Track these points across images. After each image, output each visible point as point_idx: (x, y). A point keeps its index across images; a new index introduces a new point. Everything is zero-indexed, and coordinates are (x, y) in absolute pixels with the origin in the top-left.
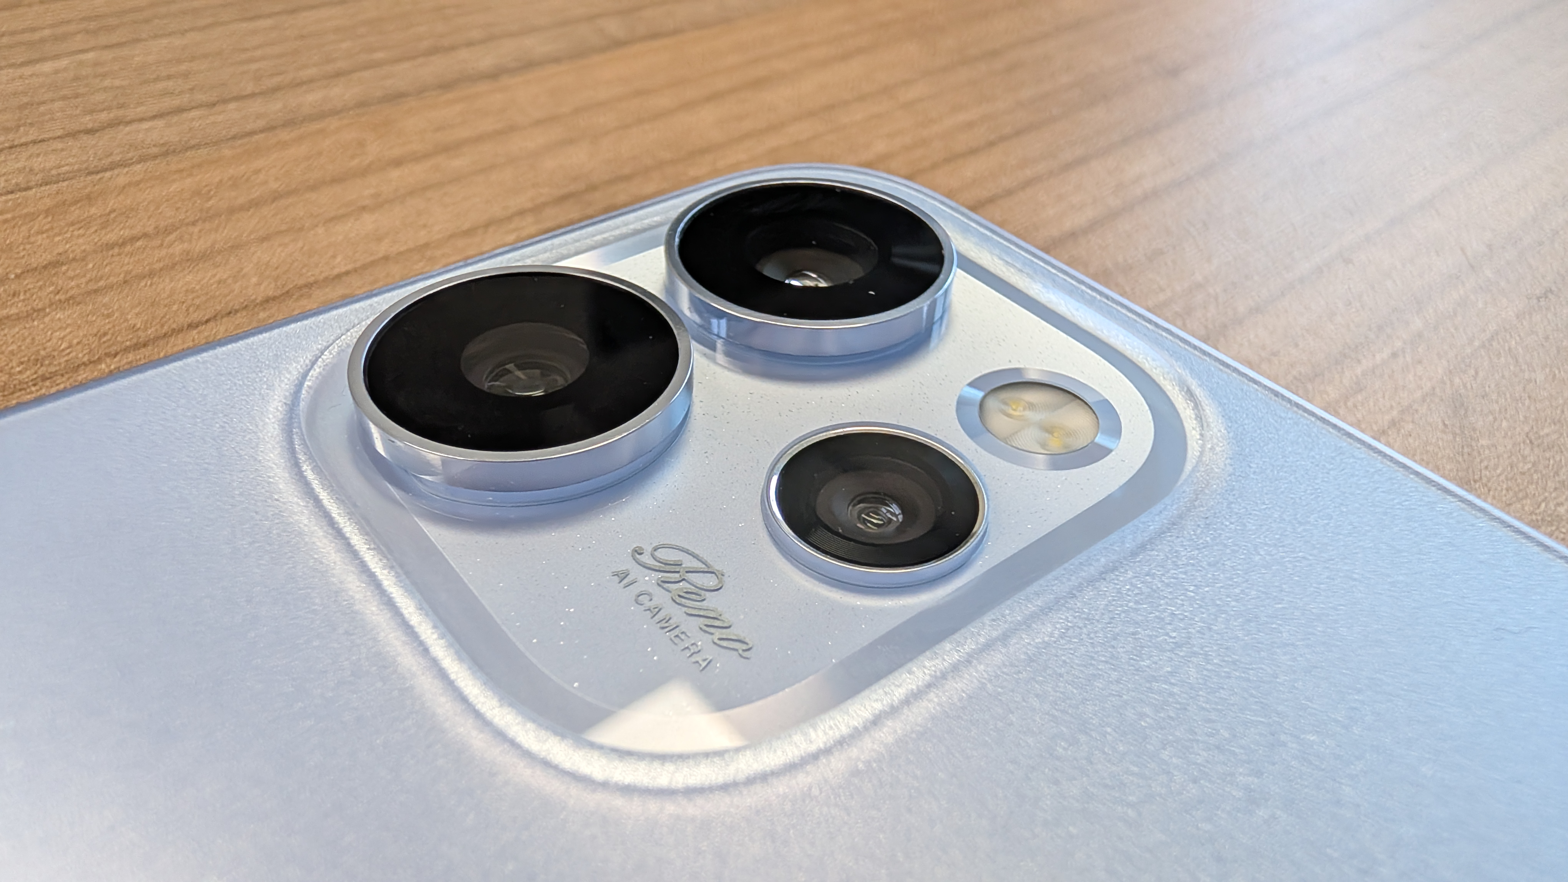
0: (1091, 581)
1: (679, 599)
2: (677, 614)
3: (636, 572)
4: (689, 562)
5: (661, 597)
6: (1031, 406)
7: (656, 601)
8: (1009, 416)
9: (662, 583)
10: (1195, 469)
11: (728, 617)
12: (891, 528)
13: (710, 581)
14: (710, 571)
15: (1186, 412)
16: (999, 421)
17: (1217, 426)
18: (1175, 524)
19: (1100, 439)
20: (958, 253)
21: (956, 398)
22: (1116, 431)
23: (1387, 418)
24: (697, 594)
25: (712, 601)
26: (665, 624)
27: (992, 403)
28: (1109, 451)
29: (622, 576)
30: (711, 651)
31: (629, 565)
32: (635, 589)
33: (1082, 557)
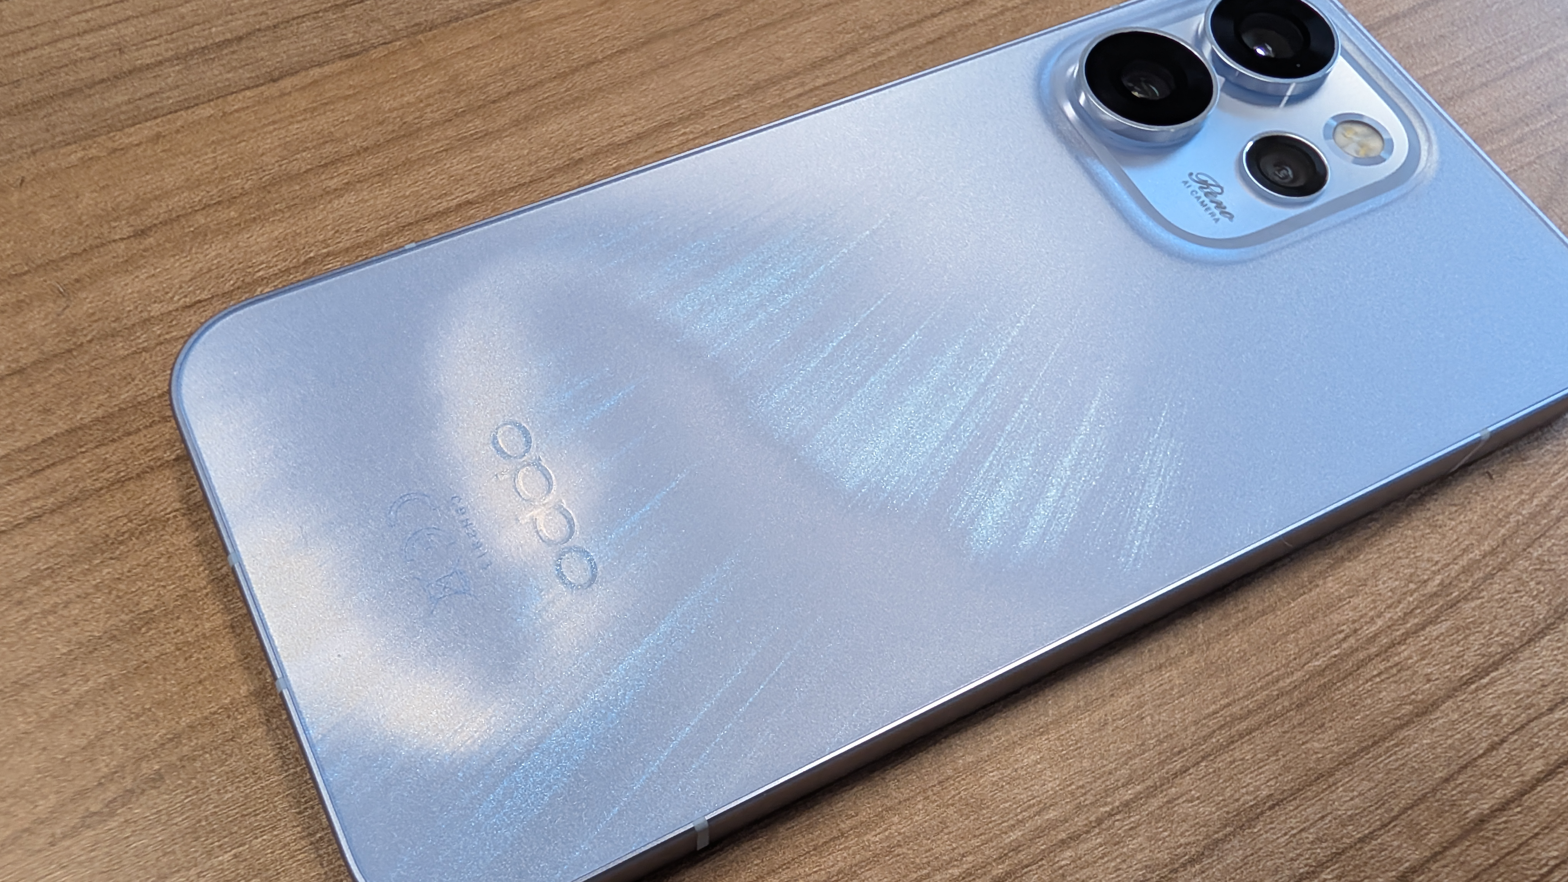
0: (1363, 214)
1: (1206, 194)
2: (1207, 201)
3: (1191, 182)
4: (1210, 182)
5: (1201, 194)
6: (1356, 134)
7: (1198, 195)
8: (1345, 136)
9: (1201, 188)
10: (1420, 173)
11: (1225, 204)
12: (1286, 181)
13: (1219, 190)
14: (1219, 186)
15: (1424, 147)
16: (1340, 138)
17: (1435, 156)
18: (1404, 196)
19: (1383, 154)
20: (1342, 47)
21: (1323, 124)
22: (1391, 151)
23: (1528, 160)
24: (1215, 194)
25: (1219, 198)
26: (1202, 204)
27: (1339, 129)
28: (1384, 160)
29: (1186, 183)
30: (1218, 216)
31: (1188, 179)
32: (1190, 189)
33: (1363, 204)
